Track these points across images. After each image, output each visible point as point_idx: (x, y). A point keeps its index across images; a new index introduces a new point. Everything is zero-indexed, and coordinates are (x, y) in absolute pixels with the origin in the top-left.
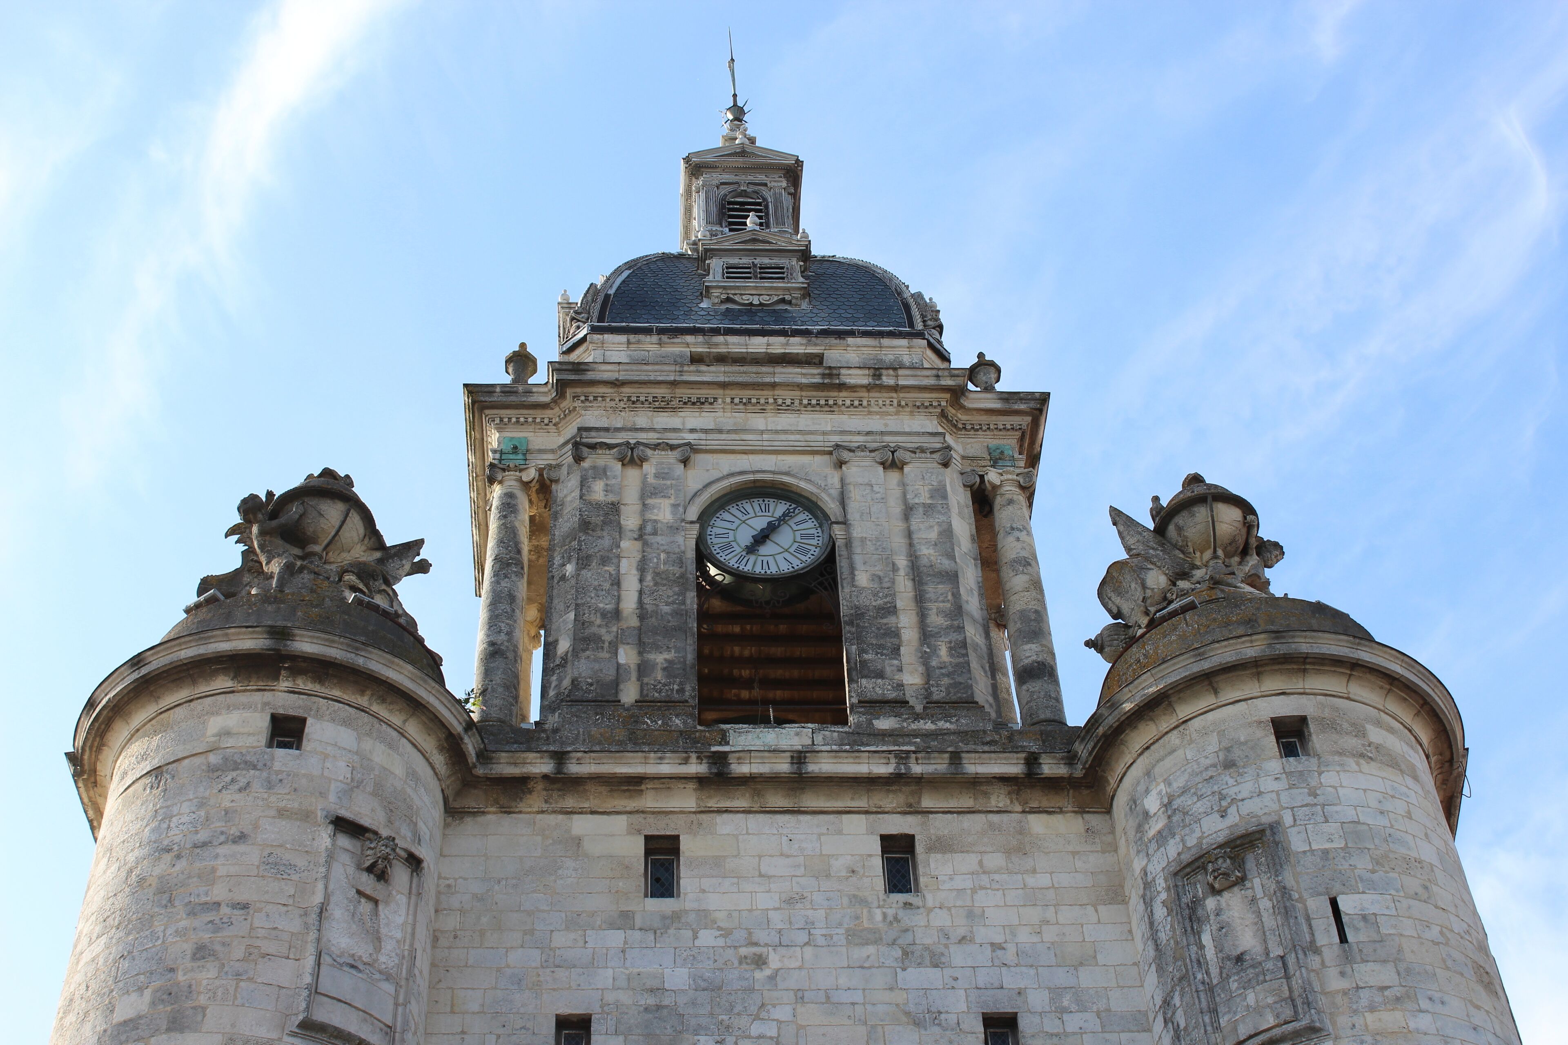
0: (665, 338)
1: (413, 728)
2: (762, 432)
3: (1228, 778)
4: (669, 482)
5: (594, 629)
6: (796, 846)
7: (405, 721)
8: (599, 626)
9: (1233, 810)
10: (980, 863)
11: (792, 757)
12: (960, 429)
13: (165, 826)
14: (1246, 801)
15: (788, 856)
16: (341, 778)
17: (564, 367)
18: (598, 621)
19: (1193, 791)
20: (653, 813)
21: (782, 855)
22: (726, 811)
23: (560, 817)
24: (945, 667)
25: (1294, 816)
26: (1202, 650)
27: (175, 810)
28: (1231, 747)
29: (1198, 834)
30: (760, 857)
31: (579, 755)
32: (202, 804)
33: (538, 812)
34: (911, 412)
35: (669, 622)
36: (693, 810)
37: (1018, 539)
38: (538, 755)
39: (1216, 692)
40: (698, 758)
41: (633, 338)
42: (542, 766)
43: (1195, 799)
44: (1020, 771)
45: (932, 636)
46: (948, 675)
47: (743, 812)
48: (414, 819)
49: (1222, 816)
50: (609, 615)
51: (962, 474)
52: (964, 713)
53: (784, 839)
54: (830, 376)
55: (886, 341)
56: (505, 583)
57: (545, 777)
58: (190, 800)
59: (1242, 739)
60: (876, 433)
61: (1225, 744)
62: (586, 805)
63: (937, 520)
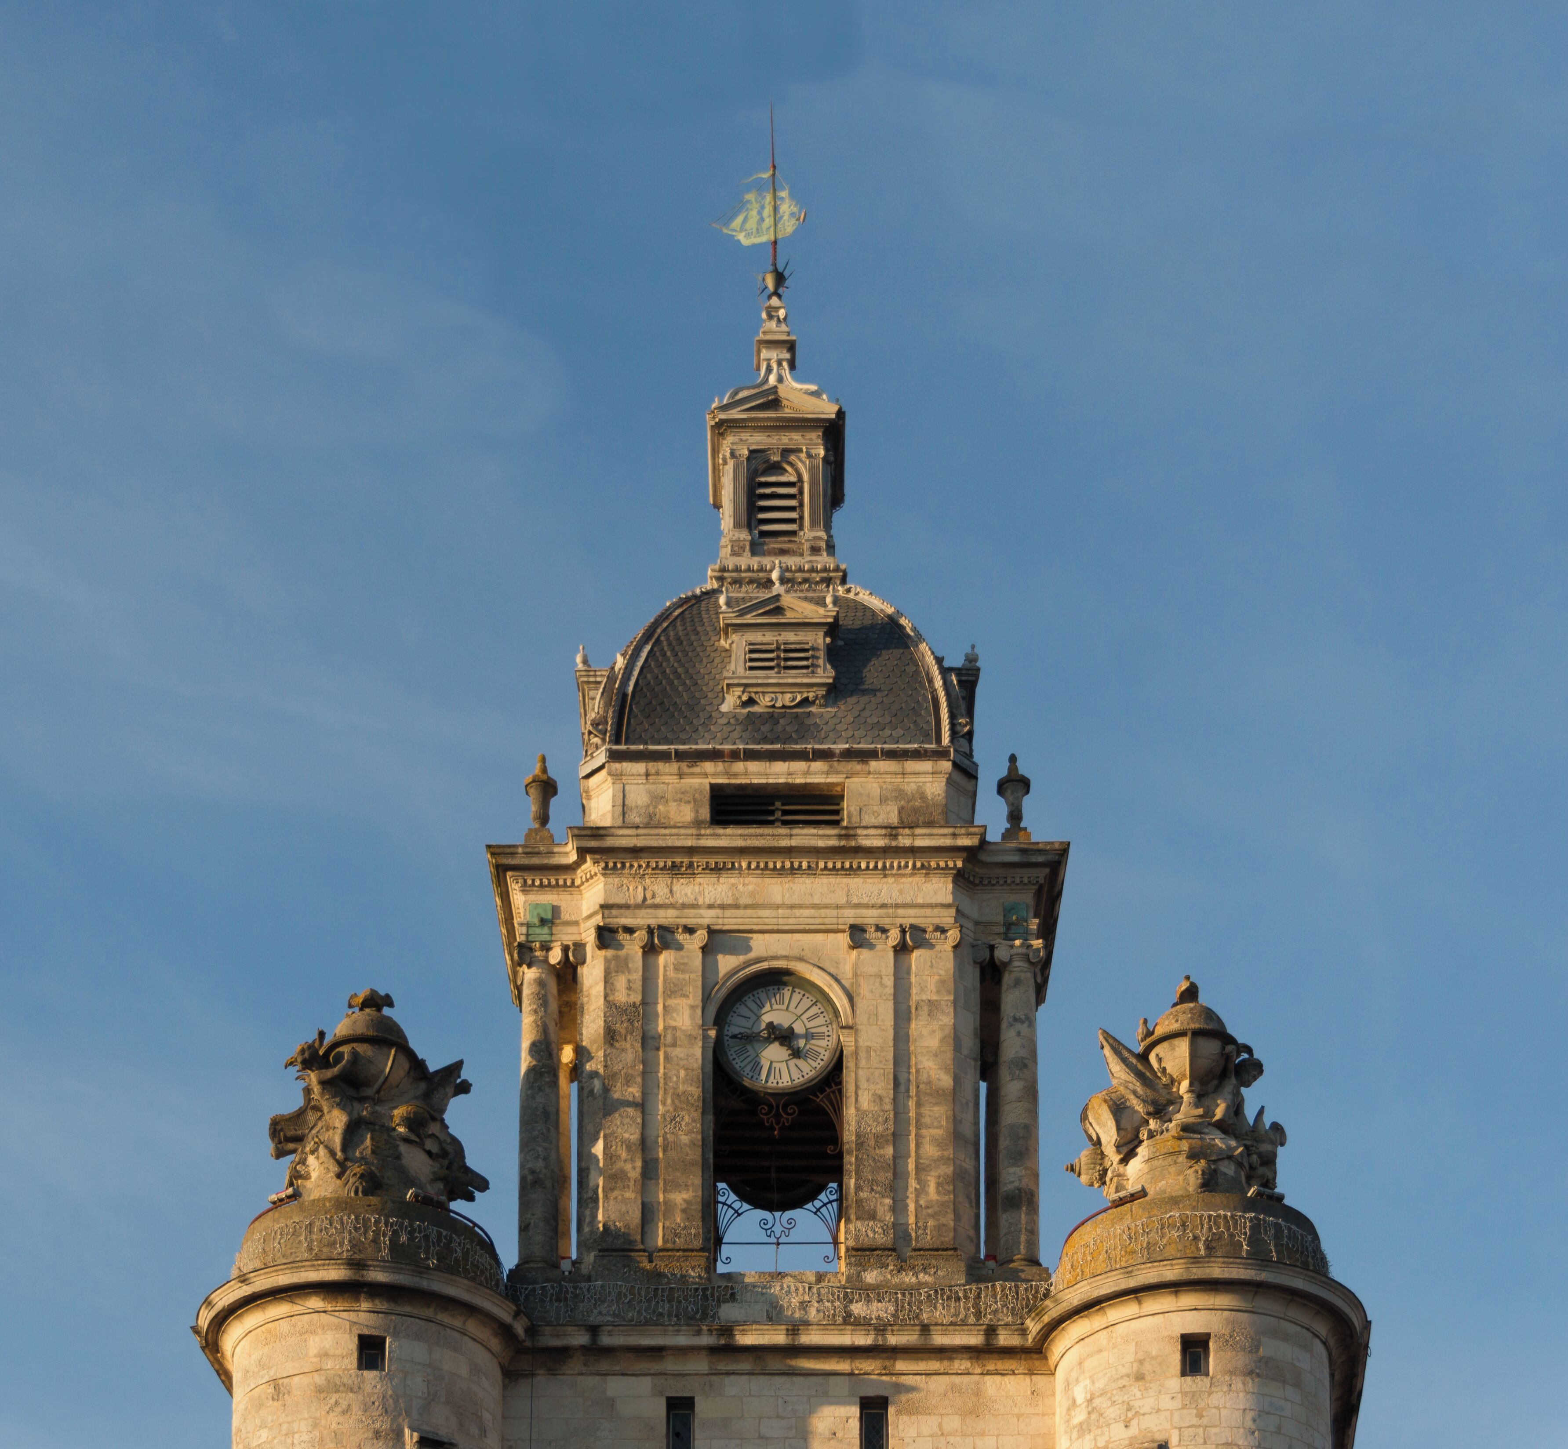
0: (684, 765)
1: (472, 1326)
2: (778, 907)
3: (1136, 1391)
4: (687, 976)
5: (620, 1164)
6: (790, 1408)
7: (465, 1322)
8: (625, 1161)
9: (1134, 1423)
10: (940, 1425)
11: (787, 1330)
12: (978, 885)
13: (289, 1441)
14: (1146, 1416)
15: (782, 1418)
16: (420, 1394)
17: (583, 833)
18: (624, 1155)
19: (1109, 1395)
20: (673, 1375)
21: (778, 1417)
22: (733, 1373)
23: (597, 1378)
24: (931, 1207)
25: (1180, 1435)
26: (1130, 1269)
27: (295, 1426)
28: (1144, 1360)
29: (1106, 1438)
30: (760, 1418)
31: (610, 1328)
32: (315, 1425)
33: (579, 1374)
34: (926, 874)
35: (687, 1155)
36: (706, 1372)
37: (1019, 1034)
38: (575, 1328)
39: (1140, 1303)
40: (709, 1330)
41: (653, 766)
42: (580, 1339)
43: (1109, 1403)
44: (979, 1342)
45: (924, 1170)
46: (933, 1216)
47: (747, 1374)
48: (479, 1414)
49: (1126, 1426)
50: (634, 1148)
51: (973, 946)
52: (942, 1263)
53: (780, 1401)
54: (847, 837)
55: (911, 765)
56: (540, 1099)
57: (583, 1347)
58: (305, 1419)
59: (1154, 1353)
60: (891, 906)
61: (1140, 1356)
62: (618, 1368)
63: (940, 1023)
